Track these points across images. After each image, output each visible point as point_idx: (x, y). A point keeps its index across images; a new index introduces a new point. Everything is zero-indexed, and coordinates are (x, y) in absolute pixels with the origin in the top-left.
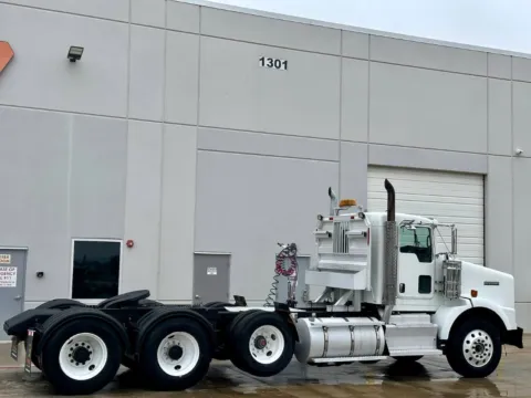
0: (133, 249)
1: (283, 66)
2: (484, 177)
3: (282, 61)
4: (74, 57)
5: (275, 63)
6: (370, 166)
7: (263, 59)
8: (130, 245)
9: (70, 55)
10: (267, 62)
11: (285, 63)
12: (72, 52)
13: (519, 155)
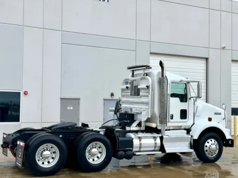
0: (27, 95)
1: (106, 0)
2: (207, 59)
6: (151, 53)
8: (26, 93)
13: (224, 48)
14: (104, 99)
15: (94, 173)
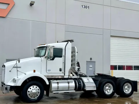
1: (88, 8)
3: (88, 6)
4: (31, 4)
5: (86, 7)
6: (111, 36)
7: (82, 6)
9: (30, 4)
10: (83, 7)
11: (88, 7)
12: (31, 3)
14: (87, 61)
15: (87, 100)
